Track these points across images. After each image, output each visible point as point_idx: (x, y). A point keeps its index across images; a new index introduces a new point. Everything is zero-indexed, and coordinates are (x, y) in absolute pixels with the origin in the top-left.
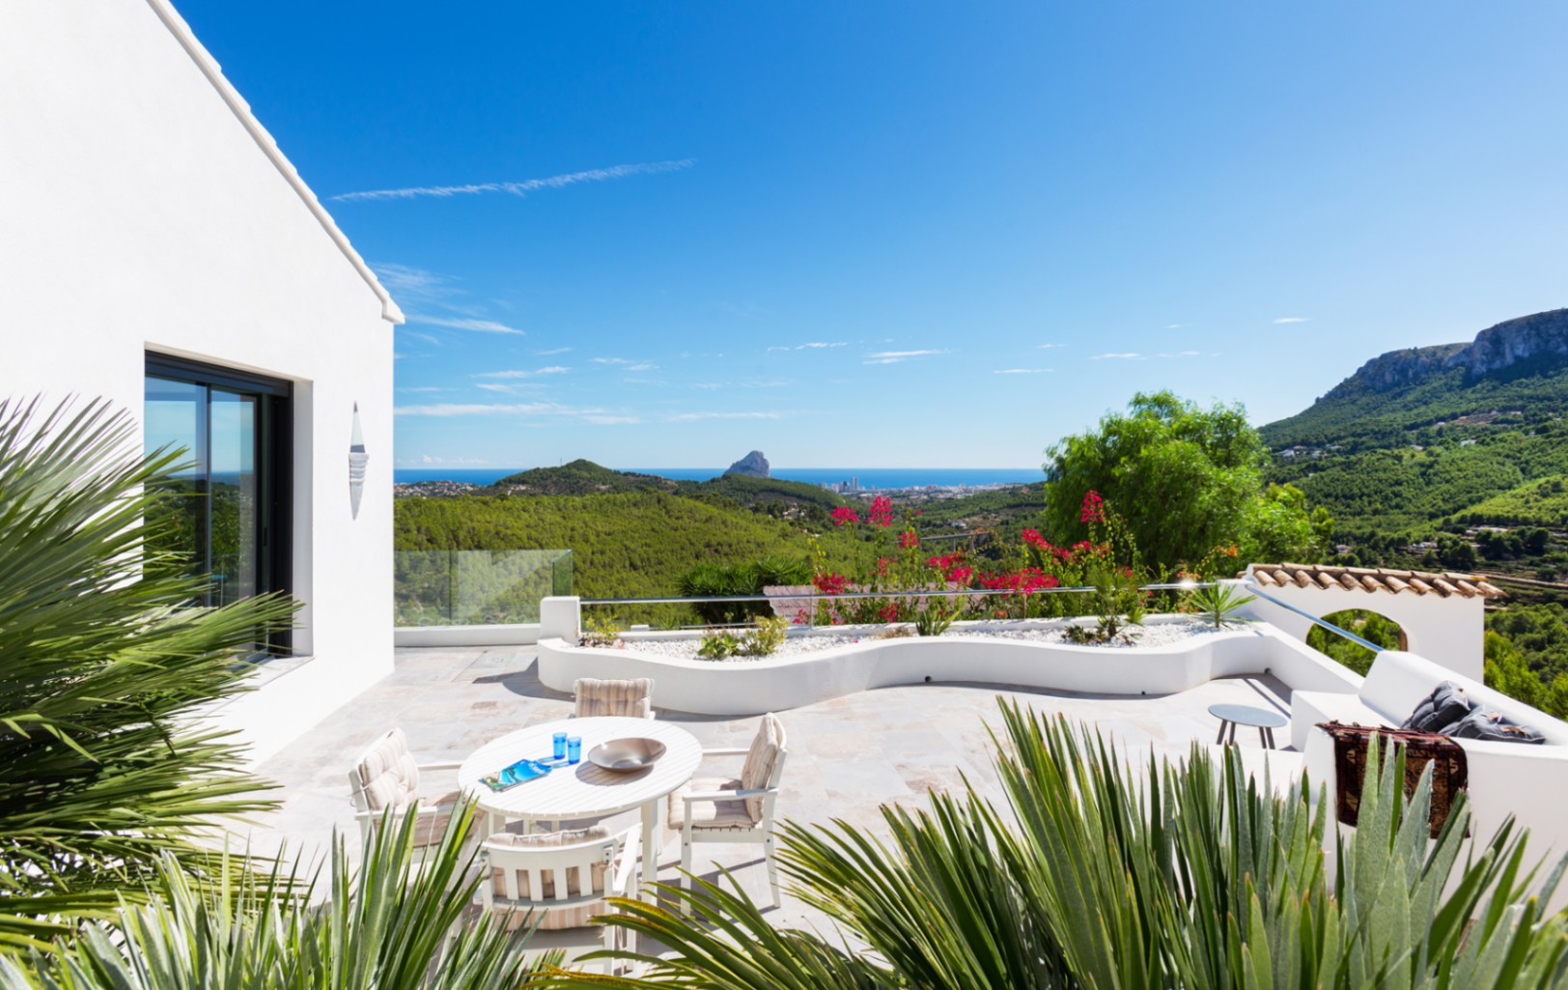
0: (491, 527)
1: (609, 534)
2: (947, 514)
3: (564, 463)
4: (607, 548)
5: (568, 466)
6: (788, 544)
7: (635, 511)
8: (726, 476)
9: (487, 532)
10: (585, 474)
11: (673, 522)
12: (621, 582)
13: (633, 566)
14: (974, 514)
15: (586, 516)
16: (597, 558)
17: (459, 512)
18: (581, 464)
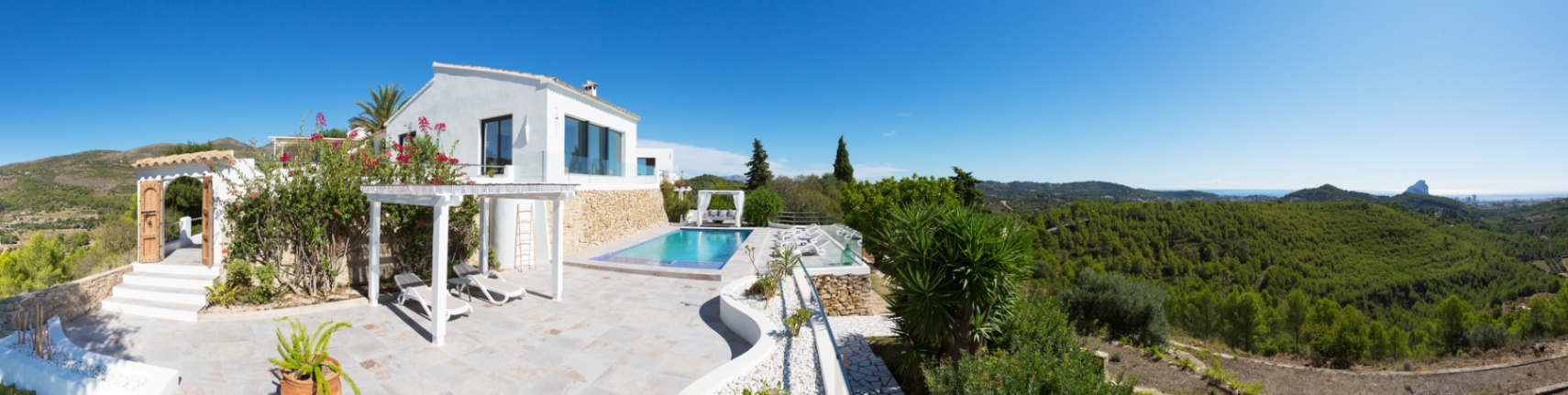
0: (1271, 218)
1: (1333, 223)
2: (1523, 214)
3: (1319, 186)
4: (1332, 231)
5: (1321, 188)
6: (1435, 230)
7: (1350, 212)
8: (1405, 194)
9: (1269, 220)
10: (1329, 192)
11: (1369, 217)
12: (1338, 250)
13: (1347, 242)
14: (1538, 214)
15: (1322, 214)
16: (1327, 236)
17: (1255, 209)
18: (1327, 187)
